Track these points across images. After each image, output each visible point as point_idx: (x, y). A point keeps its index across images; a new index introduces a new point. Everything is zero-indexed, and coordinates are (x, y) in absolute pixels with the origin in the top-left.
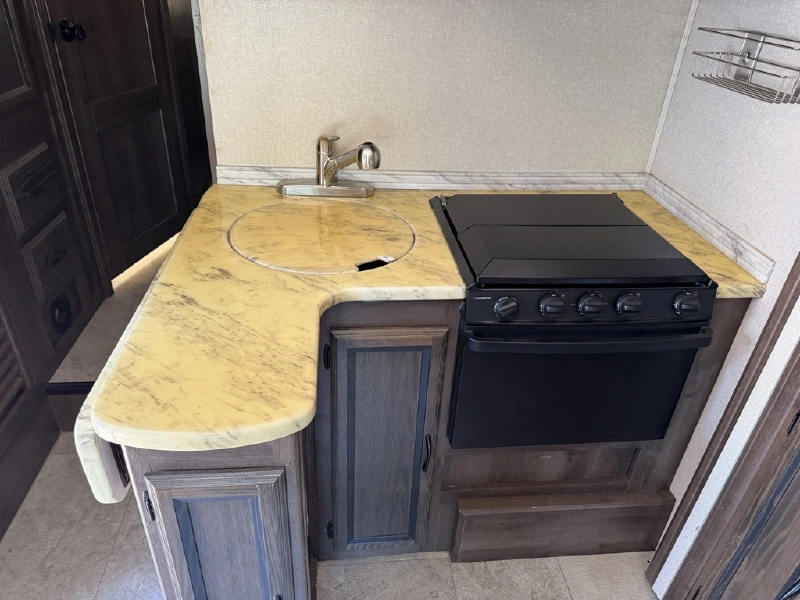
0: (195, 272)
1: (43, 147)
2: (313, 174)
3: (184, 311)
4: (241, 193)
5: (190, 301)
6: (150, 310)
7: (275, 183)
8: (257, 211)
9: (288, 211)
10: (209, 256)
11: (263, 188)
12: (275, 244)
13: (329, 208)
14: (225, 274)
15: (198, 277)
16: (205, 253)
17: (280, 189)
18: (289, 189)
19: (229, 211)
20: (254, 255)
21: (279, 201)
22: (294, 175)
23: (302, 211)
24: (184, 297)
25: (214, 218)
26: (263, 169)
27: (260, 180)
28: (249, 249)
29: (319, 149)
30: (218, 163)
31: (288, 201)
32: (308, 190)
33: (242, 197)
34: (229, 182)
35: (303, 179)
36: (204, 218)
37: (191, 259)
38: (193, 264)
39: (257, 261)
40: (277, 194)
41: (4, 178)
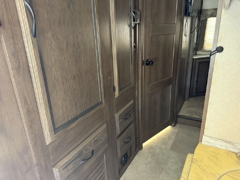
30: (204, 134)
41: (117, 116)
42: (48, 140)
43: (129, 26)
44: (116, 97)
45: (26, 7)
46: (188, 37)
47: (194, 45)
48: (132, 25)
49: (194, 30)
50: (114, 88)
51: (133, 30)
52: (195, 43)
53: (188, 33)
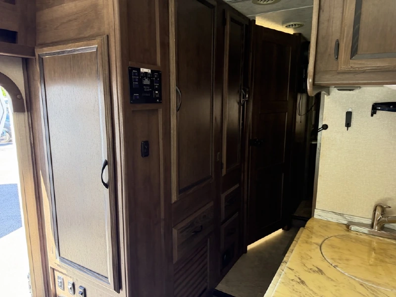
0: (305, 265)
1: (237, 186)
2: (369, 222)
3: (300, 287)
4: (326, 225)
5: (303, 282)
6: (283, 281)
7: (346, 222)
8: (335, 236)
9: (354, 240)
10: (311, 258)
11: (339, 224)
12: (347, 260)
13: (377, 243)
14: (320, 271)
15: (306, 269)
16: (309, 256)
17: (348, 226)
18: (353, 228)
19: (320, 234)
20: (336, 264)
21: (348, 233)
22: (356, 220)
23: (361, 241)
24: (300, 279)
25: (313, 236)
26: (340, 214)
27: (337, 220)
28: (332, 259)
29: (375, 210)
30: (316, 208)
31: (353, 234)
32: (366, 230)
33: (326, 226)
34: (320, 218)
35: (363, 223)
36: (308, 235)
37: (302, 258)
38: (304, 261)
39: (337, 268)
40: (346, 228)
41: (223, 196)
42: (174, 198)
43: (238, 103)
44: (223, 175)
45: (177, 91)
46: (303, 118)
47: (312, 126)
48: (242, 101)
49: (311, 108)
50: (222, 164)
51: (242, 107)
52: (313, 124)
53: (303, 111)
